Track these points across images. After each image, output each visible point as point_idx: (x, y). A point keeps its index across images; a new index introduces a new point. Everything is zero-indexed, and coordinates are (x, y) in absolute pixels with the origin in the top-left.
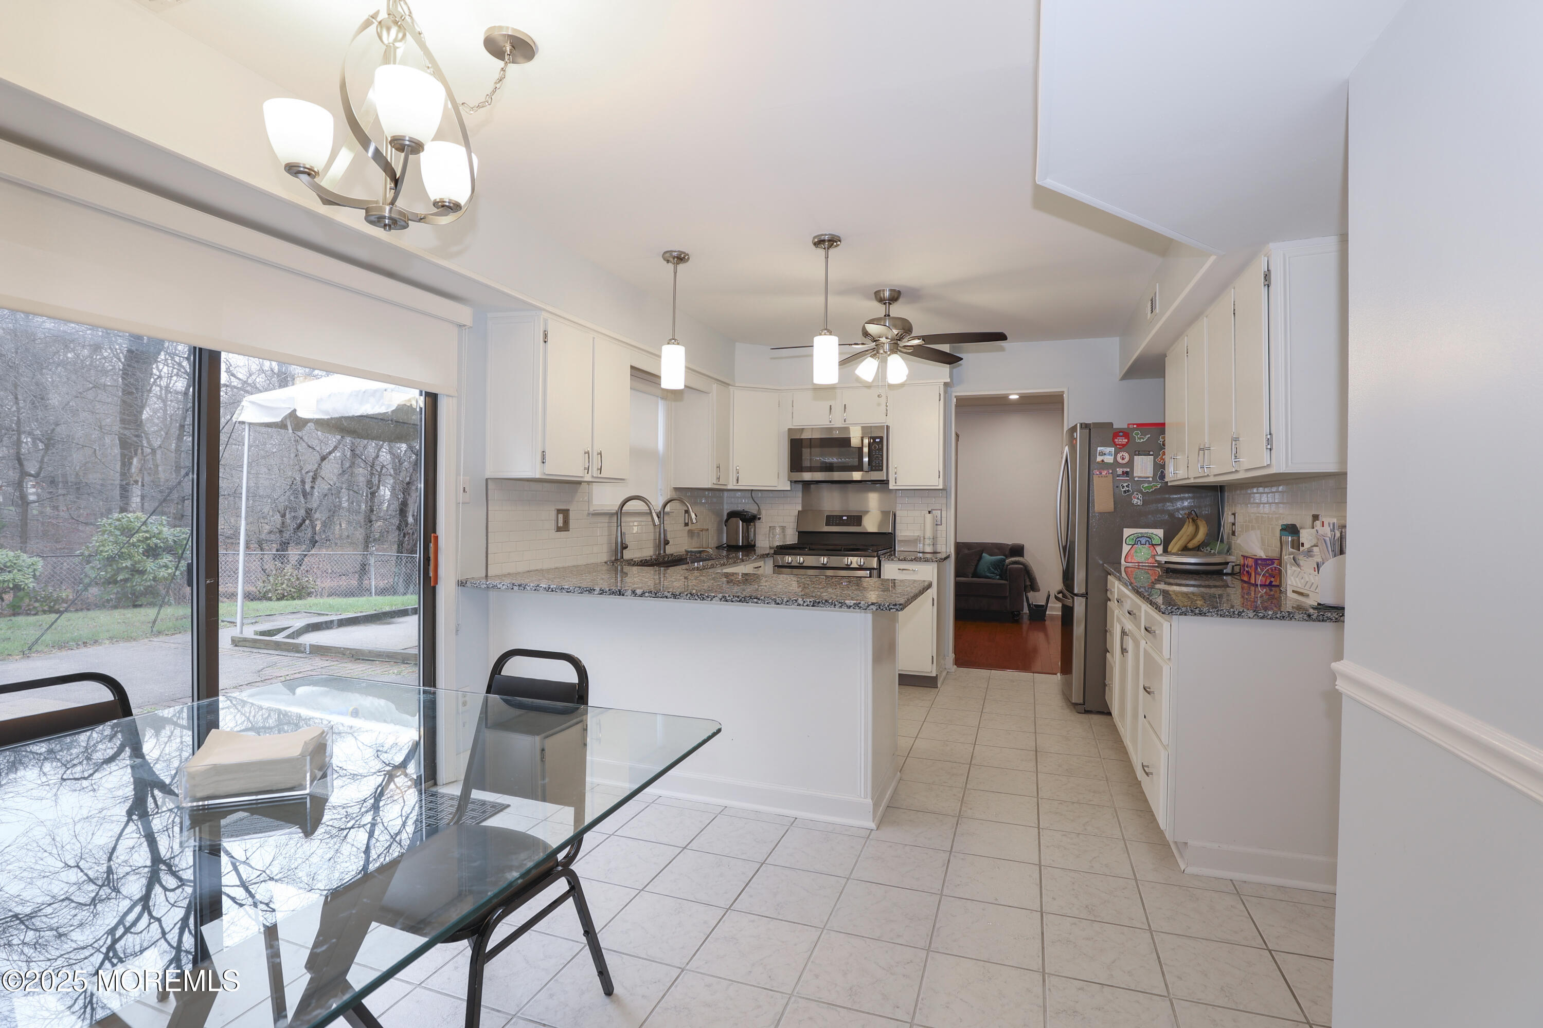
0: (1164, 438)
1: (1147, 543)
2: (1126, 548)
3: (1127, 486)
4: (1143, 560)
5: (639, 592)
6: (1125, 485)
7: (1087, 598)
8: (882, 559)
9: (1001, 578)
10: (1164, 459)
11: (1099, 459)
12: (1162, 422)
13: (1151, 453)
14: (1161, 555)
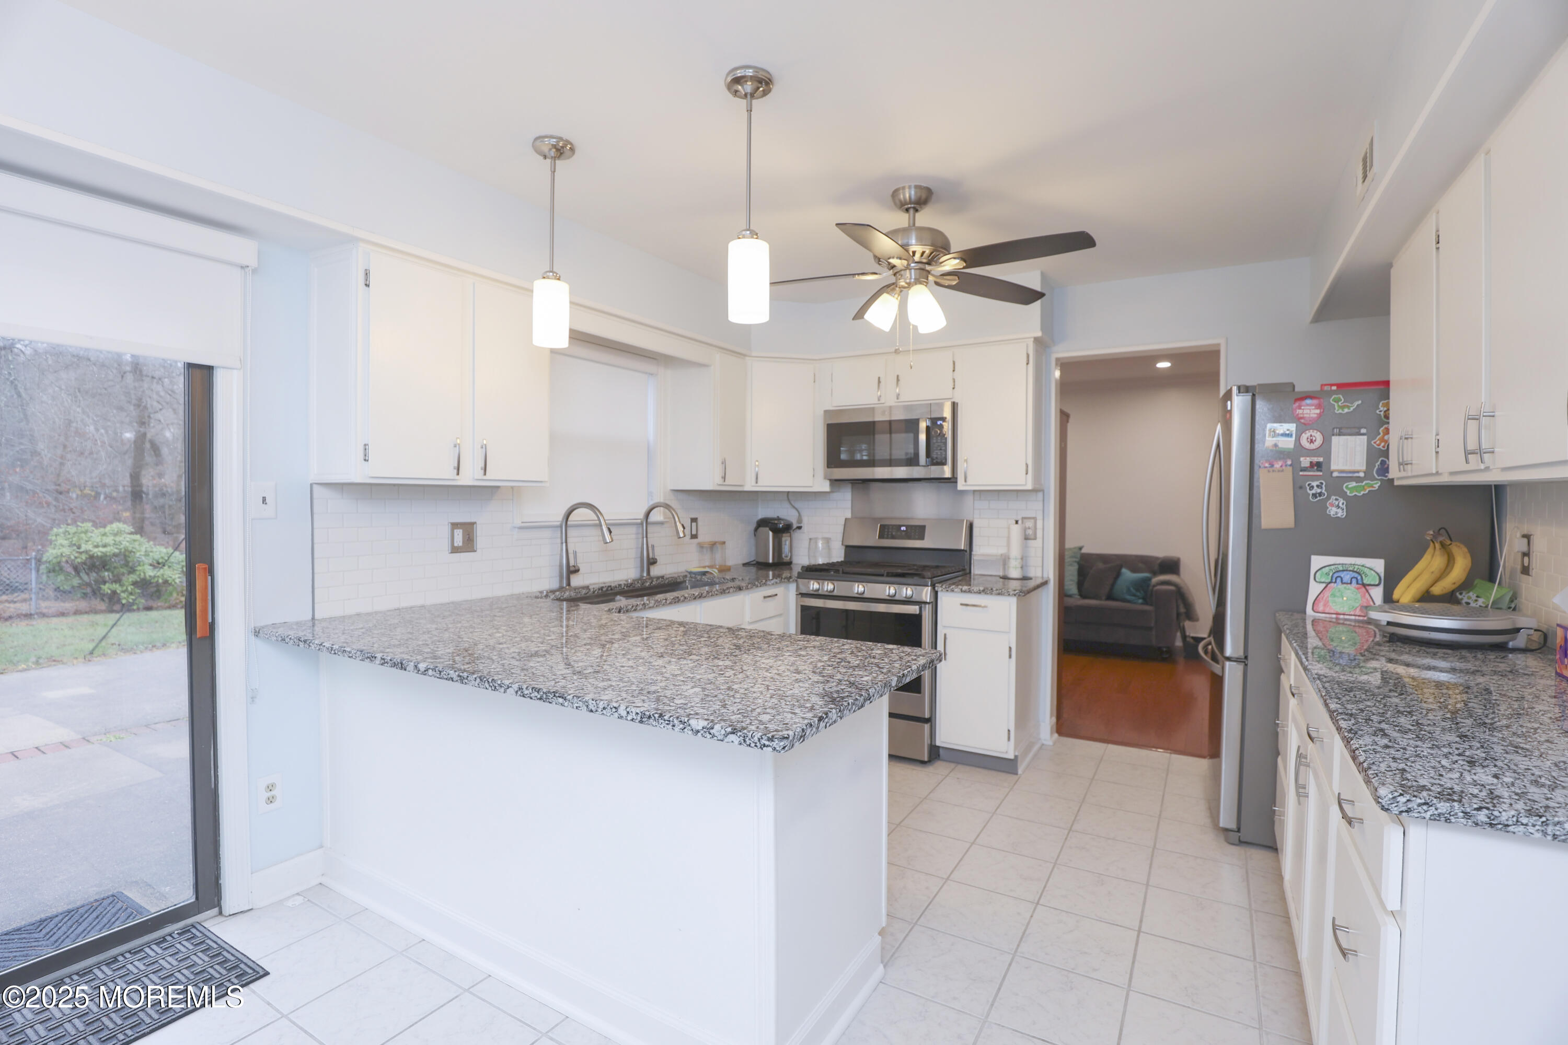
0: (1387, 405)
1: (1354, 581)
2: (1315, 589)
3: (1318, 486)
4: (1345, 610)
5: (422, 666)
6: (1315, 484)
7: (1246, 665)
8: (938, 588)
9: (1146, 602)
10: (1386, 441)
11: (1269, 441)
12: (1384, 379)
13: (1363, 431)
14: (1380, 609)
